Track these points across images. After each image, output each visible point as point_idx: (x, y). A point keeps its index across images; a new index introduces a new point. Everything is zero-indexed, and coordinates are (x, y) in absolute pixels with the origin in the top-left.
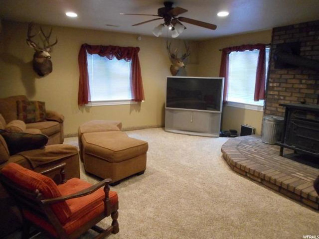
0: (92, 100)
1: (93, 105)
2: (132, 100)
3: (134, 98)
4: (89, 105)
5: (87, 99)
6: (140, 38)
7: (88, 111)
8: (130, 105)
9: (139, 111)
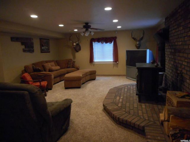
0: (95, 61)
1: (96, 63)
2: (113, 62)
3: (114, 61)
4: (94, 63)
5: (93, 61)
6: (116, 32)
7: (94, 66)
8: (113, 64)
9: (117, 67)
